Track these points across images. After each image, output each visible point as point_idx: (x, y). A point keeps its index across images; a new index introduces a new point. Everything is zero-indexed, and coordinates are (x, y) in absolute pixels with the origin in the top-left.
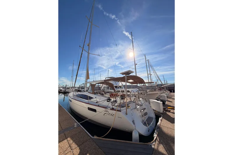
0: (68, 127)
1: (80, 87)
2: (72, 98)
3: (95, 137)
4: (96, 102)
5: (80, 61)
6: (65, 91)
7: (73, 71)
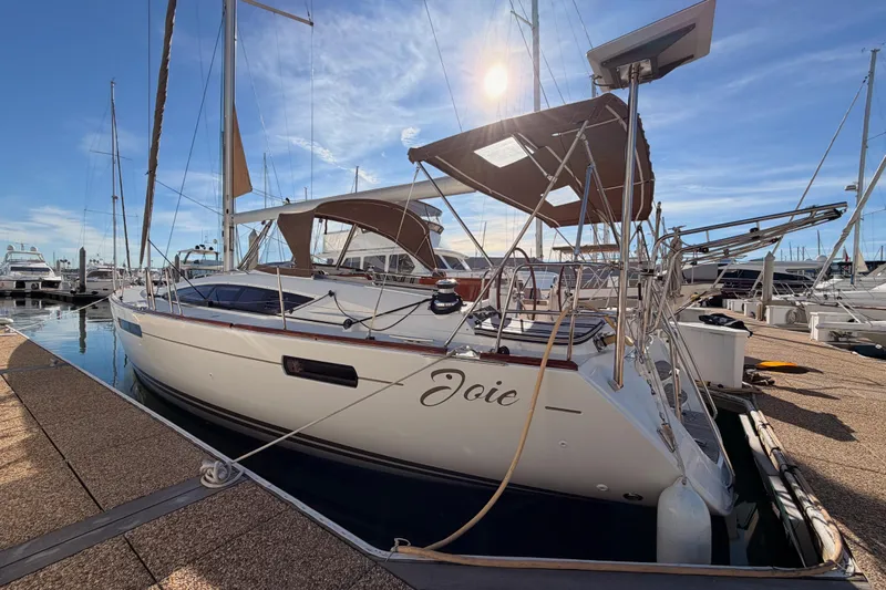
0: (147, 488)
1: (182, 267)
2: (144, 311)
3: (405, 552)
4: (342, 320)
5: (165, 62)
6: (82, 288)
7: (116, 158)
